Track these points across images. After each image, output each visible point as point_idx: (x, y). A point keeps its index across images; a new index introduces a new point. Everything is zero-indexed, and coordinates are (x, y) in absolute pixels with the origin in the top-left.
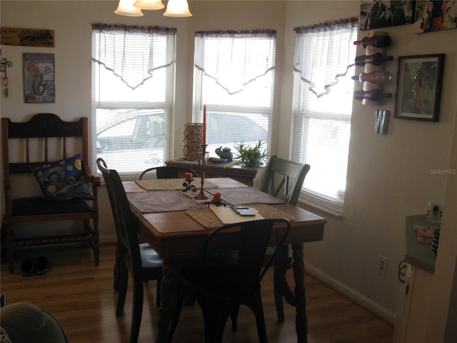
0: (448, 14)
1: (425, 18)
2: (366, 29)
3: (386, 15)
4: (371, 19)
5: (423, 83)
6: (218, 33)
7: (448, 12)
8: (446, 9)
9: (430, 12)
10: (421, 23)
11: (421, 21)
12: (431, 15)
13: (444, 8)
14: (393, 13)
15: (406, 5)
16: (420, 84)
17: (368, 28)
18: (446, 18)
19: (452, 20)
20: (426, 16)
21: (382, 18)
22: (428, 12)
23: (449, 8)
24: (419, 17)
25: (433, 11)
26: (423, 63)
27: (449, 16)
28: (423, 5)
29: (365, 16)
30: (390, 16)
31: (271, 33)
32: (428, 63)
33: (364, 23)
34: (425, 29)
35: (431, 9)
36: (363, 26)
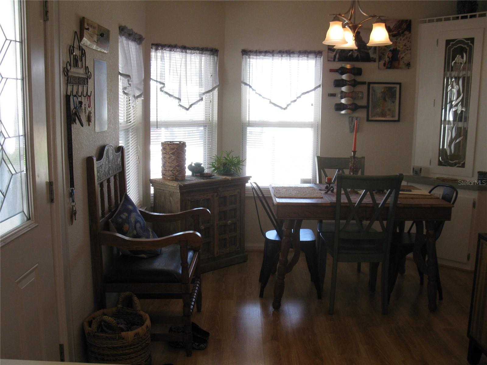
0: (402, 61)
1: (386, 60)
2: (334, 60)
3: (354, 54)
4: (339, 55)
5: (387, 99)
6: (172, 47)
7: (402, 59)
8: (401, 57)
9: (390, 57)
10: (384, 63)
11: (384, 62)
12: (391, 59)
13: (400, 57)
14: (360, 53)
15: (371, 50)
16: (385, 100)
17: (337, 60)
18: (401, 62)
19: (405, 64)
20: (387, 60)
21: (350, 55)
22: (388, 57)
23: (403, 57)
24: (382, 59)
25: (392, 57)
26: (386, 87)
27: (403, 62)
28: (384, 52)
29: (334, 52)
30: (357, 55)
31: (213, 51)
32: (389, 87)
33: (333, 57)
34: (387, 67)
35: (390, 55)
36: (332, 58)
